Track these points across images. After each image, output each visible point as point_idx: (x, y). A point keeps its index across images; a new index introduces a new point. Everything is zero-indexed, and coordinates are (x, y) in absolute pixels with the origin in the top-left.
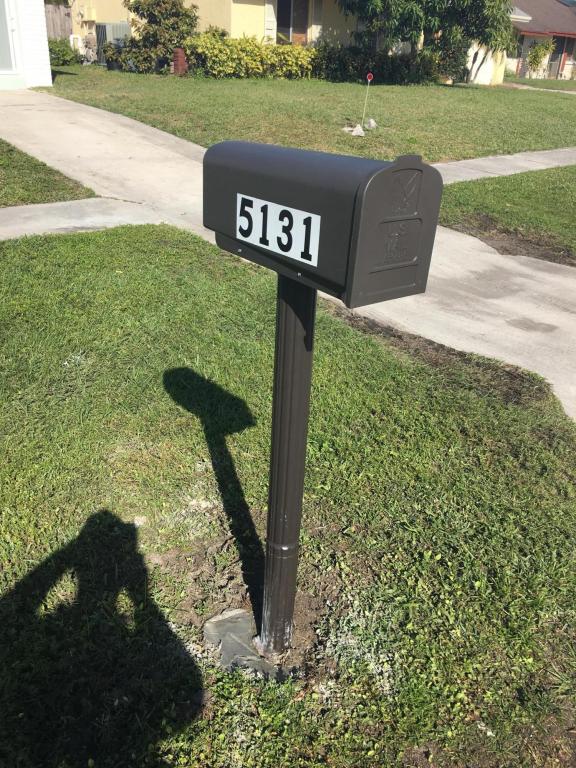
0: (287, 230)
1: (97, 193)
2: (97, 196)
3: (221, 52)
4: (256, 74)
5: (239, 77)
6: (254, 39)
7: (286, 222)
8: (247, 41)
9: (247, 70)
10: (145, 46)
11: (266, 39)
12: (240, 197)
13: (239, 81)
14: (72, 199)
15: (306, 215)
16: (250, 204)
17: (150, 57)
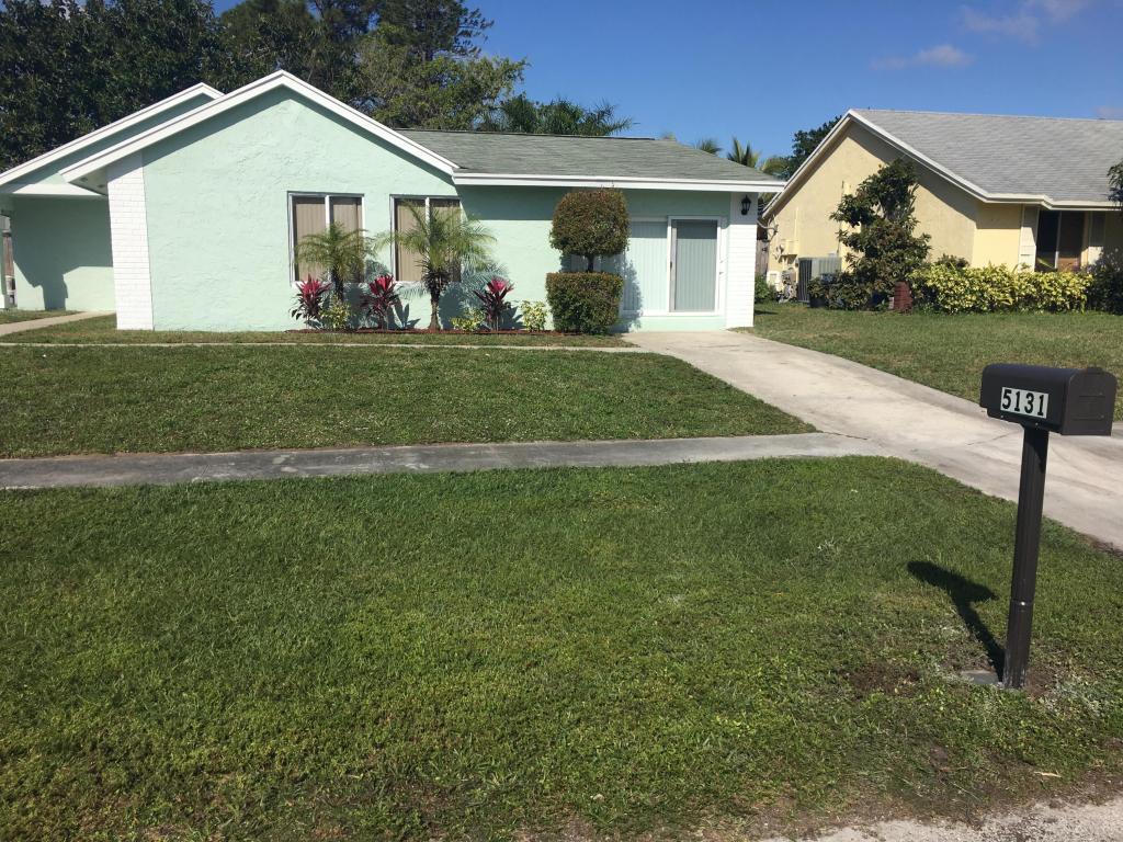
0: (1030, 403)
1: (818, 429)
2: (818, 432)
3: (957, 283)
4: (1003, 308)
5: (980, 311)
6: (1003, 267)
7: (1030, 399)
8: (994, 271)
9: (992, 302)
10: (860, 282)
11: (1020, 267)
12: (1004, 389)
13: (979, 316)
14: (794, 432)
15: (1041, 394)
16: (1010, 392)
17: (865, 292)
